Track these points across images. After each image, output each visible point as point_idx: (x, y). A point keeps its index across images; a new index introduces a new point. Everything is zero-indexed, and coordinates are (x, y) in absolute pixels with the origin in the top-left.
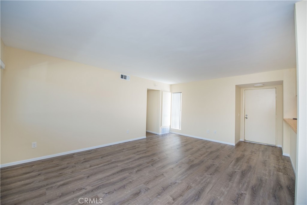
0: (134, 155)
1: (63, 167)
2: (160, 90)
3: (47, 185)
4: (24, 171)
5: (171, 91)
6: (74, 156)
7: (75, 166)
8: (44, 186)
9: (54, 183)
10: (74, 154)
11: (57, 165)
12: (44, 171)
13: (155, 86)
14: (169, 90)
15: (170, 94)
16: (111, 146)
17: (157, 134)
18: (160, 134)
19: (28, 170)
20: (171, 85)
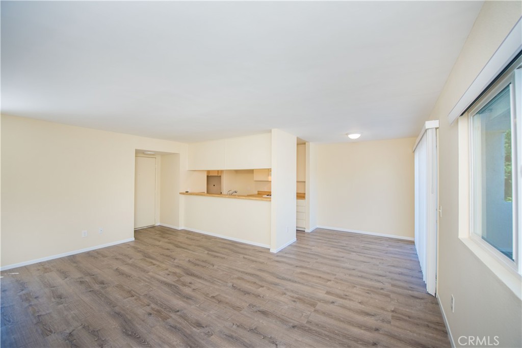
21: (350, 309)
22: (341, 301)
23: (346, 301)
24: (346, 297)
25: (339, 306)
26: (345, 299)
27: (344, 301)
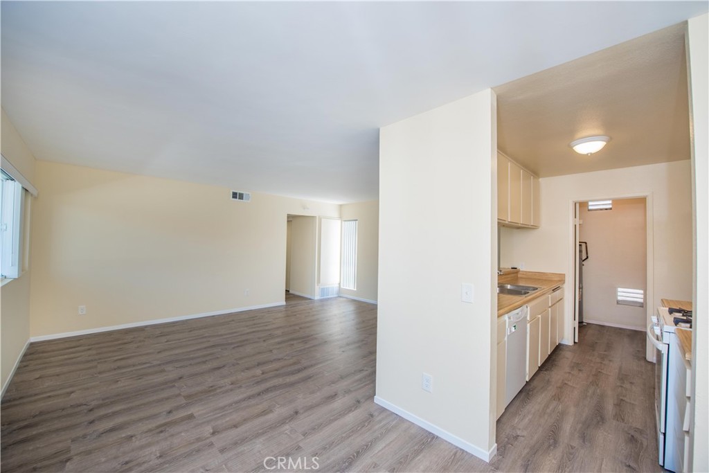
0: (245, 329)
1: (125, 341)
2: (316, 217)
3: (100, 359)
4: (67, 345)
5: (341, 217)
6: (146, 329)
7: (144, 341)
8: (95, 360)
9: (109, 357)
10: (146, 327)
11: (117, 340)
12: (97, 346)
13: (304, 209)
14: (336, 214)
15: (339, 222)
16: (213, 316)
17: (310, 299)
18: (317, 297)
19: (73, 344)
20: (341, 206)
21: (140, 420)
22: (161, 420)
23: (154, 425)
24: (160, 429)
25: (160, 413)
26: (158, 427)
27: (159, 423)
